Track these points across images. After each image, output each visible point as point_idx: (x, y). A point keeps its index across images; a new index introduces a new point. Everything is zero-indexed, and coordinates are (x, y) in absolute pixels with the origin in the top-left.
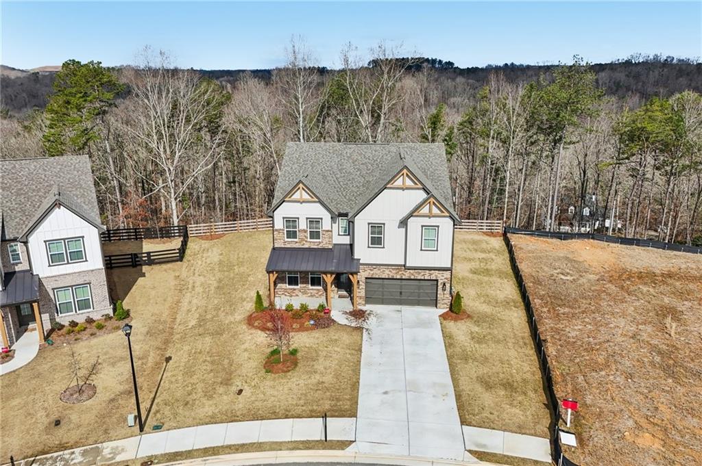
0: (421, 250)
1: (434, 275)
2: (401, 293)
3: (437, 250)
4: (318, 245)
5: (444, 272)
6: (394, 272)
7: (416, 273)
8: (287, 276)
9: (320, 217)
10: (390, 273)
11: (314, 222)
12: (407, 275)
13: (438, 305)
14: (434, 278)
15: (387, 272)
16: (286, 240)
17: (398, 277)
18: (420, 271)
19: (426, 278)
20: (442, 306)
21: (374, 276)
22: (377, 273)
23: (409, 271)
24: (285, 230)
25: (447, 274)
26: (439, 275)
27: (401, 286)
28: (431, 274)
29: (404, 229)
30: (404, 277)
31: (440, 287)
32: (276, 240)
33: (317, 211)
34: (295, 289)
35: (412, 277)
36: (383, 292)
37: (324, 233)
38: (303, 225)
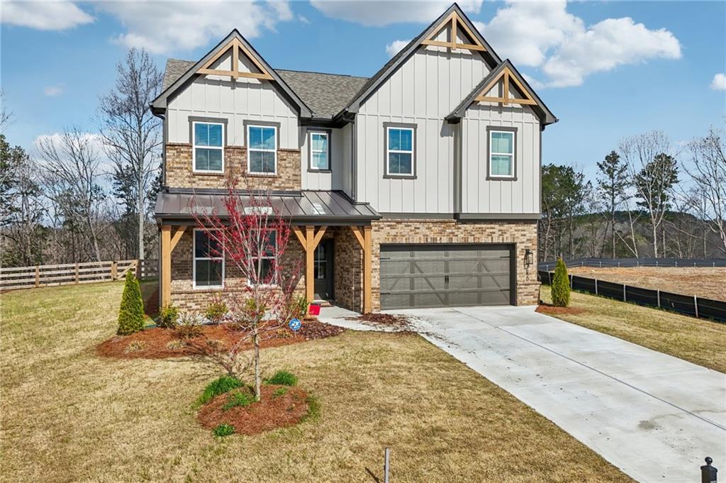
0: (488, 178)
1: (508, 235)
2: (447, 279)
3: (515, 179)
4: (270, 184)
5: (525, 227)
6: (436, 229)
7: (477, 230)
8: (195, 259)
9: (277, 120)
10: (428, 232)
11: (261, 132)
12: (461, 234)
13: (519, 298)
14: (509, 241)
15: (423, 229)
16: (194, 170)
17: (445, 240)
18: (484, 226)
19: (495, 241)
20: (527, 299)
21: (398, 241)
22: (404, 234)
23: (463, 226)
24: (194, 147)
25: (532, 231)
26: (518, 234)
27: (447, 262)
28: (503, 233)
29: (452, 139)
30: (455, 241)
31: (520, 258)
32: (172, 169)
33: (269, 106)
34: (212, 292)
35: (471, 240)
36: (412, 280)
37: (284, 155)
38: (235, 136)
